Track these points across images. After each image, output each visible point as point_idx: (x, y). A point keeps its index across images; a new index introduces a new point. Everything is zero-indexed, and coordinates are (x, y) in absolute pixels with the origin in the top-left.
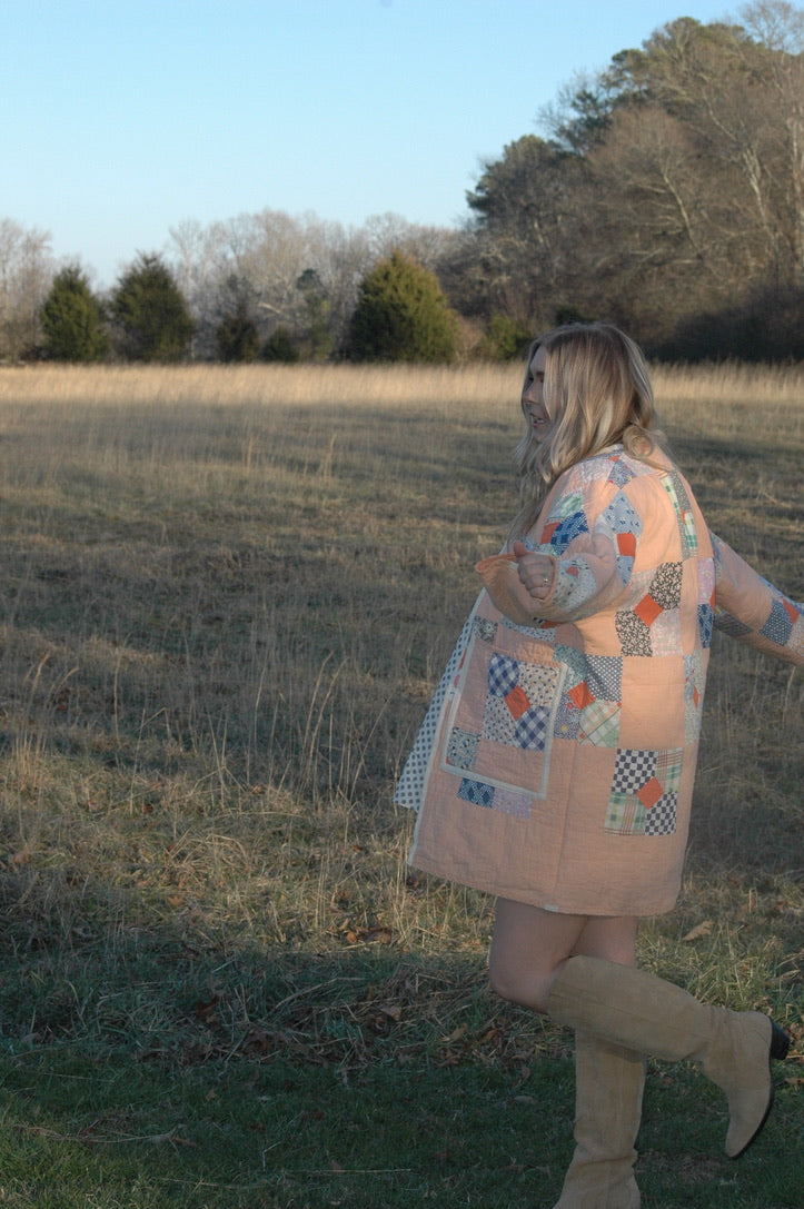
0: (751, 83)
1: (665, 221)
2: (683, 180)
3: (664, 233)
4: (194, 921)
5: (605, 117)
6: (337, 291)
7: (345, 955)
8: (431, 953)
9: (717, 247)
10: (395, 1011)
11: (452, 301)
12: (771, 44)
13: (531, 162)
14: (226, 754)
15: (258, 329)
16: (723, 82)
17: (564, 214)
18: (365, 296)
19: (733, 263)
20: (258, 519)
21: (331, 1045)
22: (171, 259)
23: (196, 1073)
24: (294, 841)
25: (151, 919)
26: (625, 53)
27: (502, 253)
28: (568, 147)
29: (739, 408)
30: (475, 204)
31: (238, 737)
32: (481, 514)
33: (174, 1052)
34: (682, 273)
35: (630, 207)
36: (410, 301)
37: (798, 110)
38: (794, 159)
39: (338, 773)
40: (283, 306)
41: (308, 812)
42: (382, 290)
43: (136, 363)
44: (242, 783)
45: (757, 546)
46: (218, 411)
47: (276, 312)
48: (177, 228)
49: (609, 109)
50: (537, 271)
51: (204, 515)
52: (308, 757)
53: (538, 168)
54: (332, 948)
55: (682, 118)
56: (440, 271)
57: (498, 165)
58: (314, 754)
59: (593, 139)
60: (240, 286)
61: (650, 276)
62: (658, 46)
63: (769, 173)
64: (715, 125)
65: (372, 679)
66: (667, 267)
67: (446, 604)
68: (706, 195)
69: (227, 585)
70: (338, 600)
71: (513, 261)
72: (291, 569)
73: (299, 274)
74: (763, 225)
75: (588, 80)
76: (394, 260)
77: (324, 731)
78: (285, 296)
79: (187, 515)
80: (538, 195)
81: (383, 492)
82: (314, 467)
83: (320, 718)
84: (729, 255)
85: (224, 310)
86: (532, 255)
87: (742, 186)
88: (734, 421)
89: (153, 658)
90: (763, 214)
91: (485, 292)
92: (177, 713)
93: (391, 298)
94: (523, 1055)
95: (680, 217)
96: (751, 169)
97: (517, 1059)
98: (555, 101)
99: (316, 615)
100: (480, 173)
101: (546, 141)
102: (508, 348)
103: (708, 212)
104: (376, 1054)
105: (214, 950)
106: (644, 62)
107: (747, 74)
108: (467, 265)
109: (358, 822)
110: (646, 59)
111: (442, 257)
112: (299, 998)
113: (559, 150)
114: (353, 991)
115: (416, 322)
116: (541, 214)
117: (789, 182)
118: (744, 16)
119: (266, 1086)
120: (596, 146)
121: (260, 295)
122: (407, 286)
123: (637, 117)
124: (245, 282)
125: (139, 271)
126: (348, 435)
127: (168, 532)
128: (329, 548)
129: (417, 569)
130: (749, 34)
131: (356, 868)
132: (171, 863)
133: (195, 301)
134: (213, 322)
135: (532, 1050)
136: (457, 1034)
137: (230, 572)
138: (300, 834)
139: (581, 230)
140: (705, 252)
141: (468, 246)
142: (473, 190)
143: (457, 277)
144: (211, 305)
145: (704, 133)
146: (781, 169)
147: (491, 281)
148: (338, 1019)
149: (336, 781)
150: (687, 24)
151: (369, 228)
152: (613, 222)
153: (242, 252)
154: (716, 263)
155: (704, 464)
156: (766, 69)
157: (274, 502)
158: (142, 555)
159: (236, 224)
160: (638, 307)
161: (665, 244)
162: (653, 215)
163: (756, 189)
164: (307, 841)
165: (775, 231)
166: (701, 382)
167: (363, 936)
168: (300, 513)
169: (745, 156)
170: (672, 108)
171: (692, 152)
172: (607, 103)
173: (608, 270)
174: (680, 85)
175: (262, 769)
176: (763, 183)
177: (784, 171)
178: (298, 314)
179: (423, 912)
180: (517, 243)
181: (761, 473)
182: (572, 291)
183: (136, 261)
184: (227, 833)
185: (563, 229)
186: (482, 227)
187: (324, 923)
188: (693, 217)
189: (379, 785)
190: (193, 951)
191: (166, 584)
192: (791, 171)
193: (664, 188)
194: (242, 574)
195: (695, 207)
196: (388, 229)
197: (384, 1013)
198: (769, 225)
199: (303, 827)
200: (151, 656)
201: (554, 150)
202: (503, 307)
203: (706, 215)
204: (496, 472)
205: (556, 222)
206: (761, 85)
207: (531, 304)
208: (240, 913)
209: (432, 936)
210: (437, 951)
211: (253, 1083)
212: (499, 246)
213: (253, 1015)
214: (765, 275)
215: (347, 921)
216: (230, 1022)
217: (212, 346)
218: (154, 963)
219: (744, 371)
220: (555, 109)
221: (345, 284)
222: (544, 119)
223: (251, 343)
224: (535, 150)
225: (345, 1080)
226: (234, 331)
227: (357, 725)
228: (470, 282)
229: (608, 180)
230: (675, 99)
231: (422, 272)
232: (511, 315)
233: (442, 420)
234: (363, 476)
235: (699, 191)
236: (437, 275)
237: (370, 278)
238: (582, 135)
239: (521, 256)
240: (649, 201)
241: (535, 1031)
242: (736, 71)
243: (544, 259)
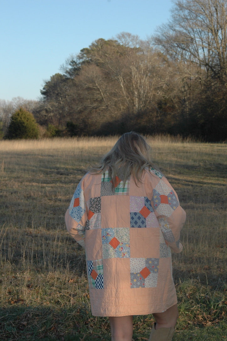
0: (120, 56)
1: (97, 96)
2: (102, 85)
3: (97, 100)
5: (79, 68)
6: (4, 119)
7: (11, 308)
8: (35, 306)
9: (112, 103)
10: (25, 323)
11: (37, 121)
12: (125, 45)
13: (58, 81)
16: (112, 56)
17: (68, 95)
18: (12, 121)
19: (116, 107)
21: (7, 333)
26: (84, 49)
27: (51, 107)
28: (68, 76)
30: (43, 93)
32: (47, 181)
34: (102, 111)
35: (86, 92)
36: (25, 121)
37: (133, 63)
38: (133, 77)
39: (7, 256)
42: (17, 118)
49: (80, 65)
50: (61, 112)
53: (61, 82)
54: (7, 306)
55: (101, 67)
56: (33, 112)
57: (49, 82)
58: (1, 251)
59: (76, 73)
61: (93, 112)
62: (93, 47)
63: (126, 82)
64: (110, 68)
65: (17, 229)
66: (98, 109)
67: (37, 207)
68: (108, 88)
70: (7, 207)
71: (54, 109)
74: (124, 96)
75: (74, 57)
76: (20, 110)
77: (3, 244)
80: (61, 90)
83: (2, 240)
84: (115, 105)
86: (59, 107)
87: (118, 86)
90: (124, 93)
91: (46, 118)
93: (20, 121)
94: (62, 334)
95: (101, 95)
96: (121, 81)
97: (60, 335)
98: (65, 63)
100: (44, 84)
101: (62, 75)
102: (53, 134)
103: (109, 94)
104: (20, 335)
106: (90, 51)
107: (119, 54)
108: (41, 111)
109: (13, 270)
110: (90, 50)
111: (34, 108)
113: (66, 77)
114: (13, 318)
115: (27, 127)
116: (62, 95)
117: (132, 84)
118: (118, 37)
120: (77, 76)
122: (24, 117)
123: (88, 67)
126: (8, 160)
128: (4, 192)
129: (28, 197)
130: (119, 43)
131: (13, 283)
135: (65, 333)
136: (43, 329)
139: (73, 100)
140: (108, 105)
141: (41, 105)
142: (42, 89)
143: (39, 114)
145: (107, 71)
146: (129, 81)
147: (48, 115)
148: (9, 326)
149: (7, 259)
150: (102, 40)
151: (13, 101)
152: (82, 97)
154: (111, 108)
156: (124, 52)
160: (90, 121)
161: (97, 103)
162: (93, 95)
163: (122, 86)
165: (128, 98)
166: (108, 141)
167: (16, 302)
169: (119, 77)
170: (98, 64)
171: (104, 76)
172: (79, 63)
173: (81, 111)
174: (100, 57)
176: (124, 84)
177: (130, 81)
179: (32, 295)
180: (55, 104)
182: (71, 117)
185: (68, 100)
186: (45, 100)
187: (5, 299)
188: (105, 95)
189: (19, 259)
192: (132, 81)
193: (96, 87)
195: (105, 92)
196: (18, 101)
197: (22, 324)
198: (126, 96)
201: (65, 77)
202: (52, 122)
203: (108, 94)
204: (51, 169)
205: (66, 97)
206: (123, 57)
207: (59, 121)
209: (35, 301)
210: (37, 305)
212: (50, 105)
214: (125, 111)
215: (11, 298)
220: (65, 66)
221: (7, 117)
222: (62, 69)
224: (60, 78)
227: (13, 242)
228: (42, 115)
229: (80, 85)
230: (98, 61)
231: (28, 113)
232: (54, 124)
233: (35, 155)
234: (13, 171)
235: (106, 87)
236: (33, 114)
237: (14, 115)
238: (72, 72)
239: (56, 107)
240: (92, 91)
241: (65, 327)
242: (116, 53)
243: (63, 108)
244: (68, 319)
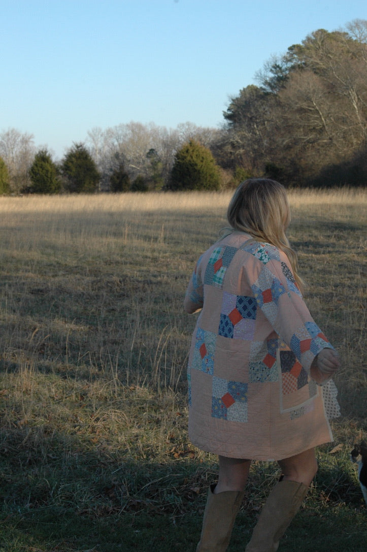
0: (352, 58)
1: (314, 123)
2: (322, 104)
3: (314, 128)
4: (103, 450)
5: (286, 76)
6: (165, 159)
7: (173, 464)
8: (213, 462)
9: (338, 134)
10: (197, 489)
11: (218, 162)
12: (360, 41)
13: (252, 97)
14: (118, 372)
15: (129, 176)
16: (339, 59)
17: (268, 121)
18: (178, 161)
19: (346, 141)
20: (131, 263)
21: (168, 506)
22: (89, 145)
23: (106, 521)
24: (149, 411)
25: (83, 449)
26: (294, 46)
27: (240, 139)
28: (269, 90)
29: (350, 207)
30: (228, 117)
31: (122, 364)
33: (95, 511)
34: (322, 146)
35: (298, 117)
36: (198, 162)
39: (169, 379)
40: (140, 166)
41: (155, 398)
42: (185, 157)
43: (74, 194)
44: (125, 385)
45: (360, 270)
46: (111, 214)
47: (137, 168)
48: (91, 131)
49: (287, 72)
50: (256, 147)
51: (106, 262)
52: (155, 373)
53: (256, 99)
54: (167, 461)
55: (321, 75)
56: (212, 148)
57: (237, 99)
58: (158, 371)
59: (280, 86)
60: (120, 157)
61: (308, 148)
62: (309, 43)
63: (361, 99)
64: (336, 78)
65: (184, 336)
66: (316, 143)
68: (333, 110)
69: (117, 294)
70: (168, 300)
71: (245, 143)
72: (146, 286)
73: (148, 151)
74: (359, 123)
75: (278, 59)
76: (191, 143)
77: (163, 360)
78: (141, 162)
79: (98, 262)
80: (256, 112)
81: (188, 250)
82: (156, 239)
83: (161, 355)
84: (344, 138)
85: (113, 168)
86: (254, 140)
87: (349, 106)
88: (348, 213)
89: (83, 328)
90: (359, 118)
91: (233, 157)
92: (95, 354)
93: (190, 161)
95: (321, 121)
96: (353, 98)
97: (254, 510)
98: (263, 69)
99: (158, 307)
100: (229, 103)
101: (259, 87)
103: (334, 119)
104: (188, 509)
105: (113, 463)
106: (303, 50)
107: (350, 54)
108: (224, 145)
109: (178, 402)
111: (213, 141)
112: (152, 484)
113: (265, 91)
114: (177, 480)
115: (201, 172)
116: (257, 120)
118: (348, 28)
119: (137, 526)
120: (282, 89)
121: (129, 161)
122: (197, 155)
123: (300, 76)
124: (123, 155)
125: (74, 151)
126: (171, 224)
127: (89, 270)
128: (163, 276)
130: (351, 36)
131: (178, 423)
132: (93, 423)
133: (100, 164)
134: (109, 174)
137: (119, 288)
138: (152, 408)
139: (276, 128)
140: (333, 136)
141: (225, 136)
142: (226, 111)
143: (220, 151)
144: (108, 166)
145: (331, 82)
146: (366, 98)
147: (236, 152)
148: (171, 493)
149: (168, 384)
150: (322, 33)
151: (179, 129)
152: (290, 124)
153: (121, 142)
154: (338, 142)
155: (335, 233)
156: (359, 52)
157: (138, 255)
158: (77, 281)
159: (118, 129)
160: (303, 162)
161: (315, 133)
162: (309, 120)
163: (356, 107)
164: (156, 411)
165: (365, 126)
166: (332, 196)
167: (182, 455)
168: (150, 260)
169: (350, 92)
170: (317, 71)
171: (326, 91)
172: (286, 69)
173: (288, 146)
174: (319, 60)
175: (134, 378)
176: (359, 104)
178: (147, 170)
180: (246, 134)
181: (361, 237)
182: (272, 156)
183: (73, 147)
184: (119, 408)
185: (268, 128)
186: (231, 128)
187: (164, 449)
188: (327, 121)
190: (103, 464)
191: (89, 295)
193: (313, 107)
194: (124, 289)
195: (328, 116)
196: (187, 129)
197: (192, 490)
198: (362, 123)
199: (153, 405)
200: (82, 328)
201: (263, 91)
202: (241, 164)
203: (333, 120)
205: (264, 124)
206: (357, 59)
207: (254, 162)
208: (125, 445)
211: (132, 525)
212: (238, 136)
213: (132, 493)
214: (360, 146)
215: (174, 448)
216: (120, 496)
217: (108, 185)
218: (85, 470)
219: (352, 190)
220: (263, 73)
221: (168, 155)
222: (258, 77)
223: (126, 183)
224: (254, 92)
225: (174, 522)
226: (118, 178)
227: (178, 357)
228: (226, 153)
229: (288, 104)
230: (317, 66)
231: (204, 149)
232: (245, 167)
233: (214, 216)
234: (178, 243)
235: (330, 108)
236: (211, 150)
237: (180, 152)
238: (275, 84)
239: (249, 140)
240: (307, 114)
241: (262, 497)
242: (345, 53)
243: (259, 141)
244: (266, 483)
